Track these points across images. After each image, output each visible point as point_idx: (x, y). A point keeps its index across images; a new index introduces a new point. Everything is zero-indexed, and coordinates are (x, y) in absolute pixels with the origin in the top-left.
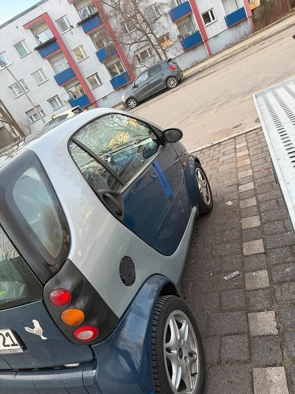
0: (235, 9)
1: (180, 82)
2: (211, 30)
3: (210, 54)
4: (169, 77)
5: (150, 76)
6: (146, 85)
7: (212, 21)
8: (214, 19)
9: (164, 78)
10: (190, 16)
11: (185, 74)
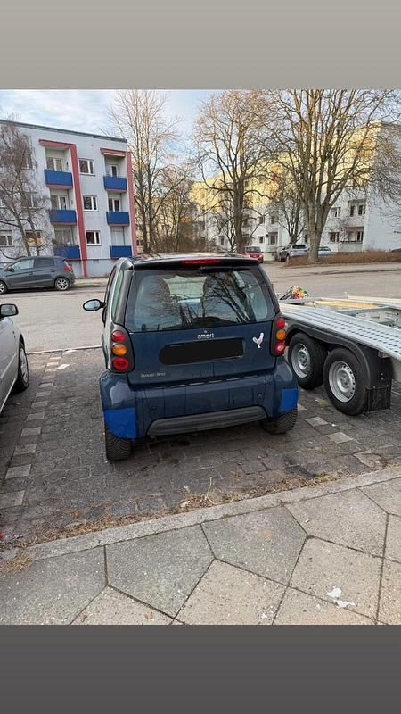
0: (122, 244)
1: (71, 287)
2: (92, 251)
3: (86, 275)
4: (59, 277)
5: (36, 265)
6: (27, 275)
7: (96, 244)
8: (98, 242)
9: (54, 275)
10: (72, 227)
11: (77, 282)
